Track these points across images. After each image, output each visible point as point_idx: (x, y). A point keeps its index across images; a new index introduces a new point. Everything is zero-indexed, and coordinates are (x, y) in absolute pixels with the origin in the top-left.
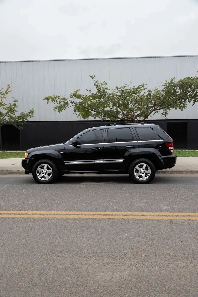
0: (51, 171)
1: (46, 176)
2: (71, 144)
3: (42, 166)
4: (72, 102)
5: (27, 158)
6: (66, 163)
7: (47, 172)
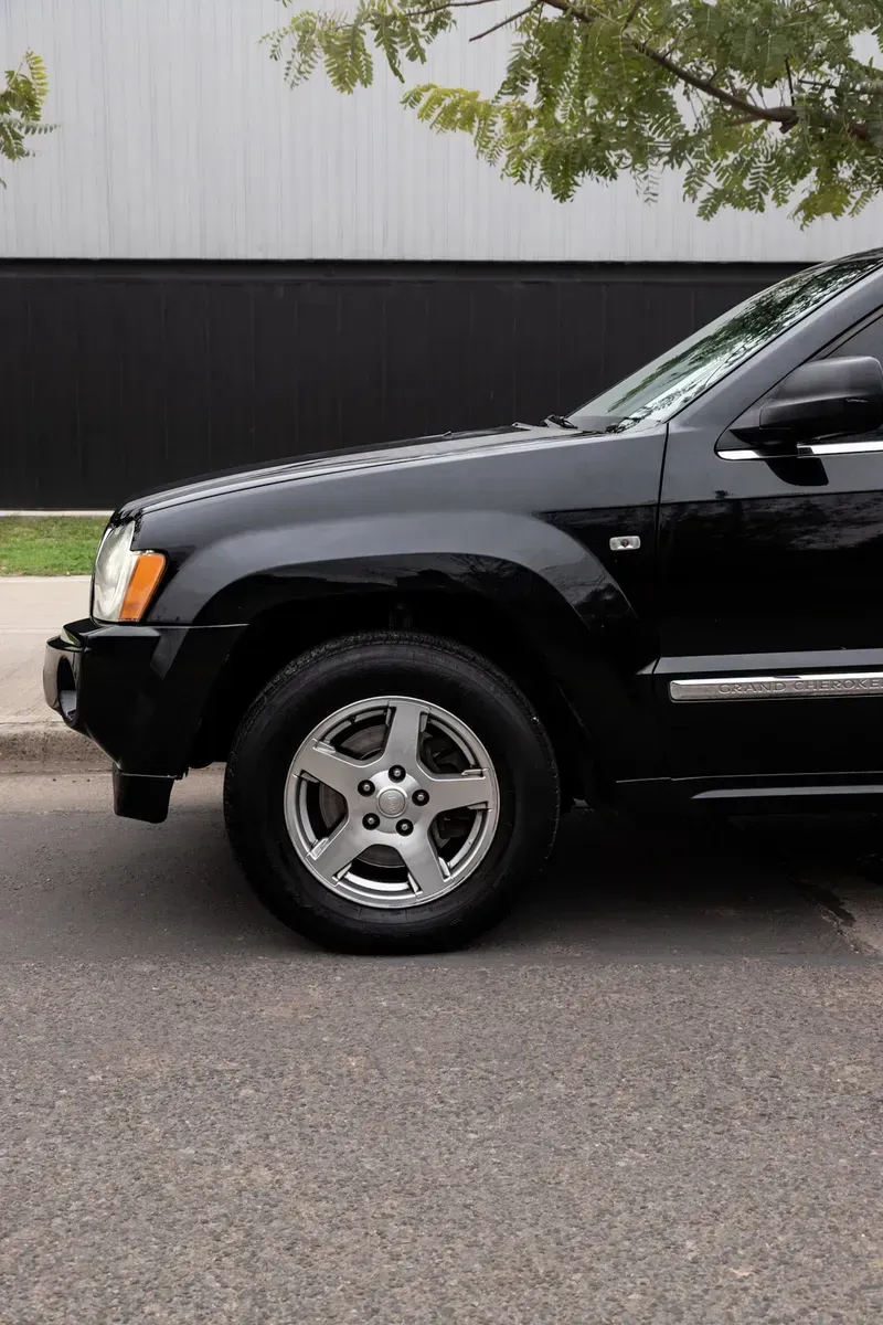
0: (479, 787)
1: (412, 846)
2: (746, 438)
3: (351, 718)
5: (143, 622)
6: (681, 689)
7: (420, 797)
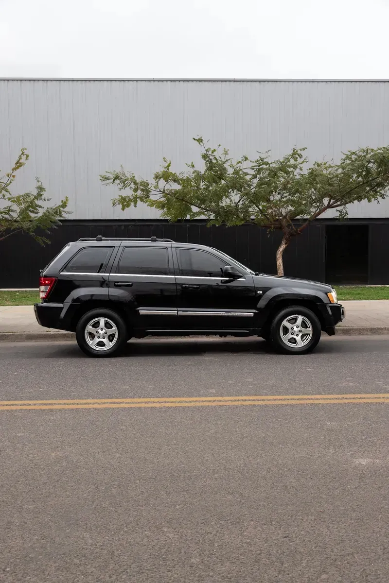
4: (160, 191)
